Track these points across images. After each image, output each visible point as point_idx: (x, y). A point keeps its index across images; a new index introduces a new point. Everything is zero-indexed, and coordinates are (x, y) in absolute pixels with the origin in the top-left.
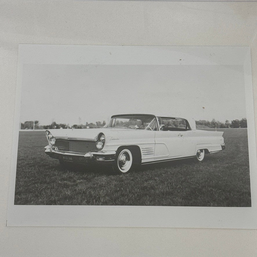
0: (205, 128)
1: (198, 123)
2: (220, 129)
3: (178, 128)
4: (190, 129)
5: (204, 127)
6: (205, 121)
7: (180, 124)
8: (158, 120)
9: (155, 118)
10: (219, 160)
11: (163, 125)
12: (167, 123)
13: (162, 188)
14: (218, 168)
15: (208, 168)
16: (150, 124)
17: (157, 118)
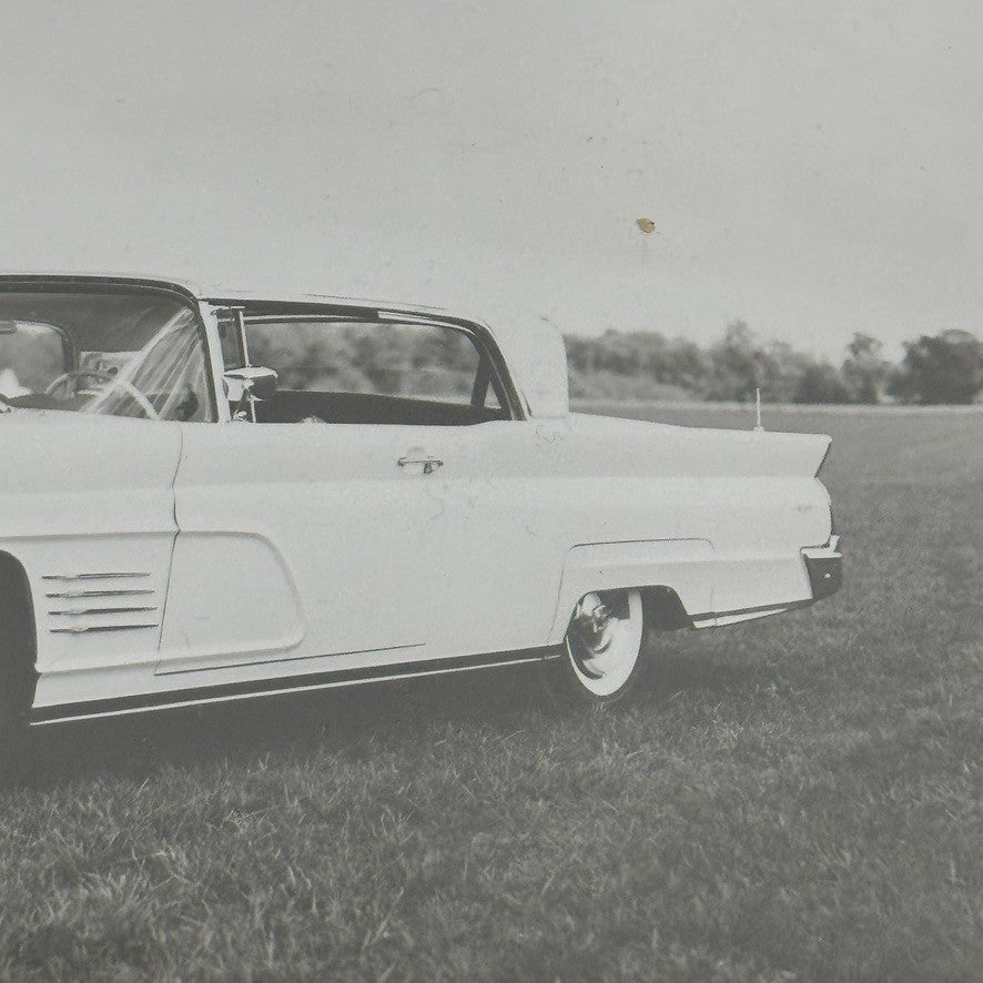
0: (660, 405)
1: (590, 354)
2: (791, 409)
3: (405, 396)
4: (510, 408)
5: (640, 395)
6: (653, 340)
7: (418, 362)
8: (211, 324)
9: (185, 312)
10: (784, 693)
11: (263, 372)
12: (300, 353)
13: (220, 946)
14: (775, 763)
15: (676, 759)
16: (133, 360)
17: (205, 309)
